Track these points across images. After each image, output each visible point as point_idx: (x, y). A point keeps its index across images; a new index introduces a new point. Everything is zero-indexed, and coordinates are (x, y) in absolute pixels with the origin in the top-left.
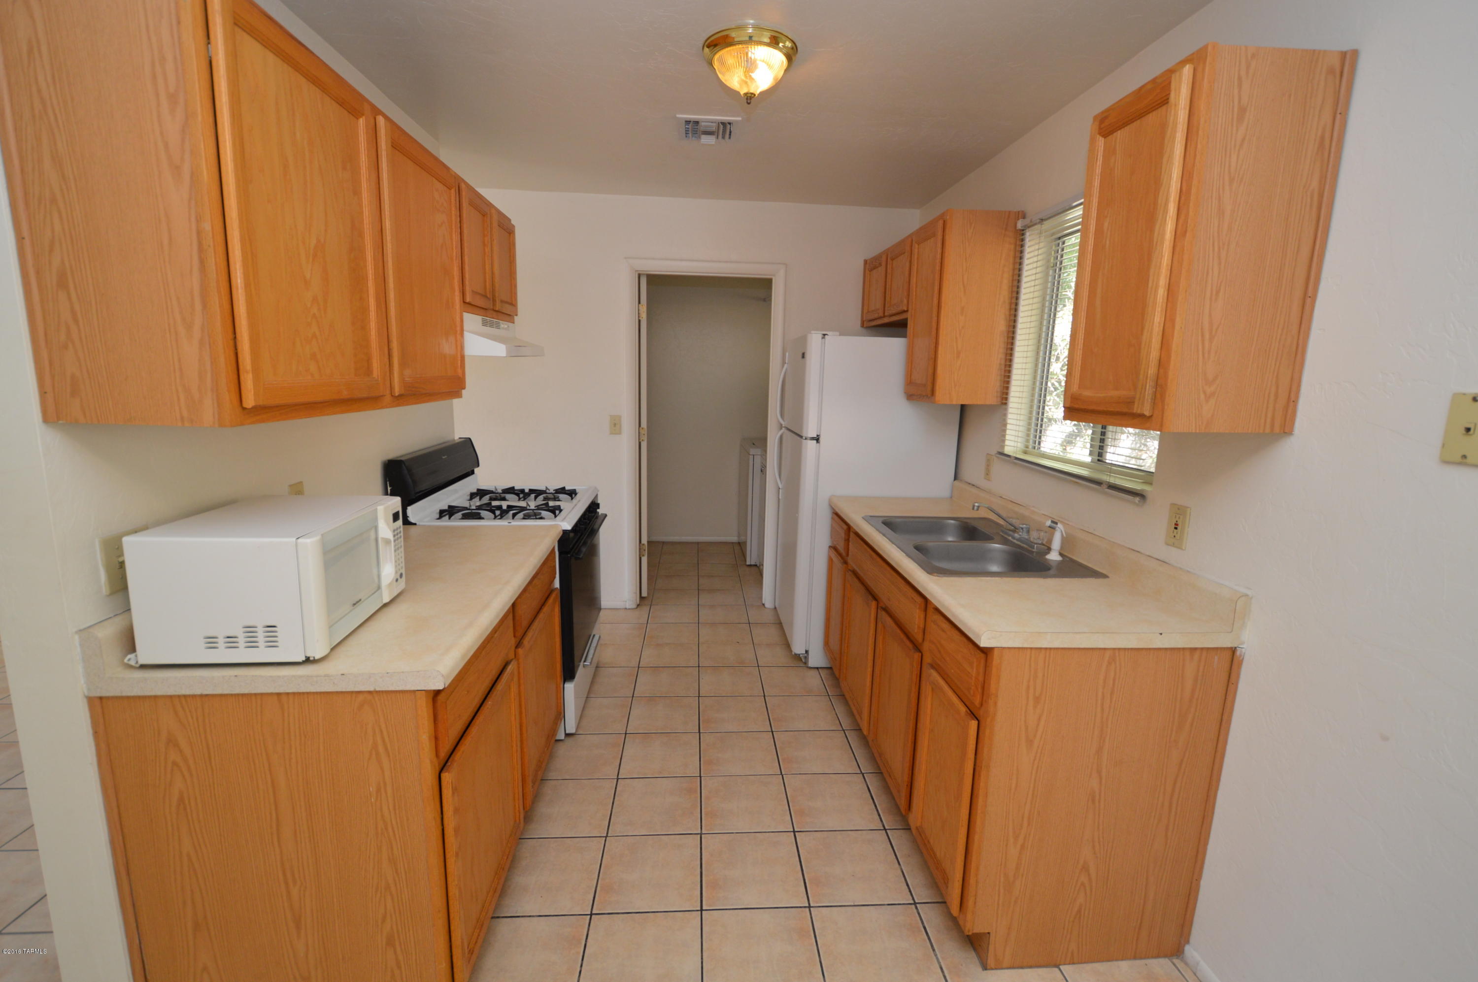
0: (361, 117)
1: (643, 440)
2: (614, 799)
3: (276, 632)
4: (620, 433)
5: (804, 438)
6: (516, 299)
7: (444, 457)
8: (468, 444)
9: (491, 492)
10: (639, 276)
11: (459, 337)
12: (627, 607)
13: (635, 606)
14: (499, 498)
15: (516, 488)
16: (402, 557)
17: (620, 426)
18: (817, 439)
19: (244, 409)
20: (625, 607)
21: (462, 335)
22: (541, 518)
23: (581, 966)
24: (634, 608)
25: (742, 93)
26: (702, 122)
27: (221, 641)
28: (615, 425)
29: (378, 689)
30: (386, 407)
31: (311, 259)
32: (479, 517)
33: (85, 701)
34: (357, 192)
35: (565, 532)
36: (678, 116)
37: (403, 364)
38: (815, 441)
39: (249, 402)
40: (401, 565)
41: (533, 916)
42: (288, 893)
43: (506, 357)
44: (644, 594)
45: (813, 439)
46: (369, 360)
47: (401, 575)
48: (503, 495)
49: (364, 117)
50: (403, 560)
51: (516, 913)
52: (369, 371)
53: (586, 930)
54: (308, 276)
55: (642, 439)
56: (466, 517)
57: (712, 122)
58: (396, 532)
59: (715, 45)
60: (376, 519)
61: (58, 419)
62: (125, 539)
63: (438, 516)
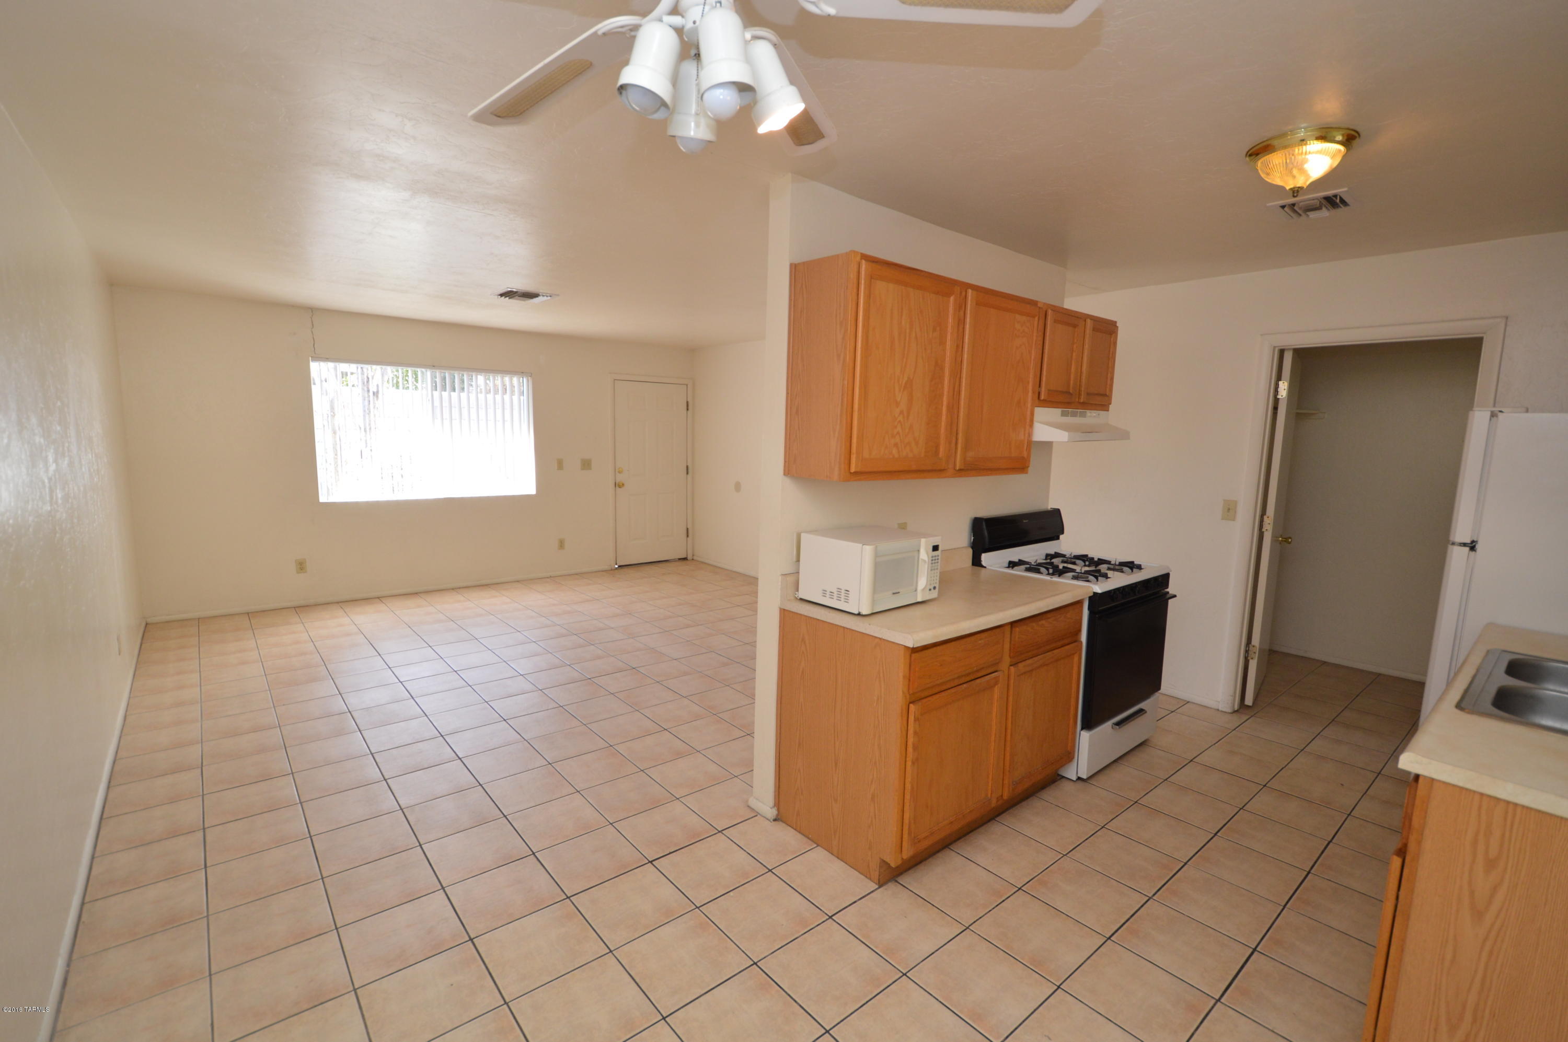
0: (952, 295)
1: (1267, 530)
2: (1090, 837)
3: (848, 594)
4: (1234, 520)
5: (1451, 543)
6: (1111, 391)
7: (1024, 521)
8: (1056, 513)
9: (1064, 556)
10: (1282, 352)
11: (1027, 427)
12: (1220, 709)
13: (1229, 710)
14: (1069, 562)
15: (1089, 556)
16: (937, 576)
17: (1235, 512)
18: (1472, 546)
19: (851, 473)
20: (1217, 708)
21: (1031, 425)
22: (1088, 581)
23: (994, 908)
24: (1229, 713)
25: (1288, 188)
26: (1301, 202)
27: (828, 593)
28: (1229, 511)
29: (883, 638)
30: (948, 477)
31: (902, 390)
32: (1038, 572)
33: (779, 609)
34: (942, 343)
35: (1095, 594)
36: (1268, 205)
37: (966, 448)
38: (1467, 549)
39: (853, 470)
40: (935, 581)
41: (980, 866)
42: (835, 744)
43: (1068, 442)
44: (1249, 701)
45: (1465, 545)
46: (937, 447)
47: (935, 588)
48: (1073, 560)
49: (954, 296)
50: (938, 578)
51: (971, 858)
52: (937, 452)
53: (1010, 894)
54: (899, 400)
55: (1266, 528)
56: (1028, 570)
57: (1313, 200)
58: (934, 558)
59: (1257, 154)
60: (919, 546)
61: (788, 474)
62: (802, 534)
63: (1007, 566)
